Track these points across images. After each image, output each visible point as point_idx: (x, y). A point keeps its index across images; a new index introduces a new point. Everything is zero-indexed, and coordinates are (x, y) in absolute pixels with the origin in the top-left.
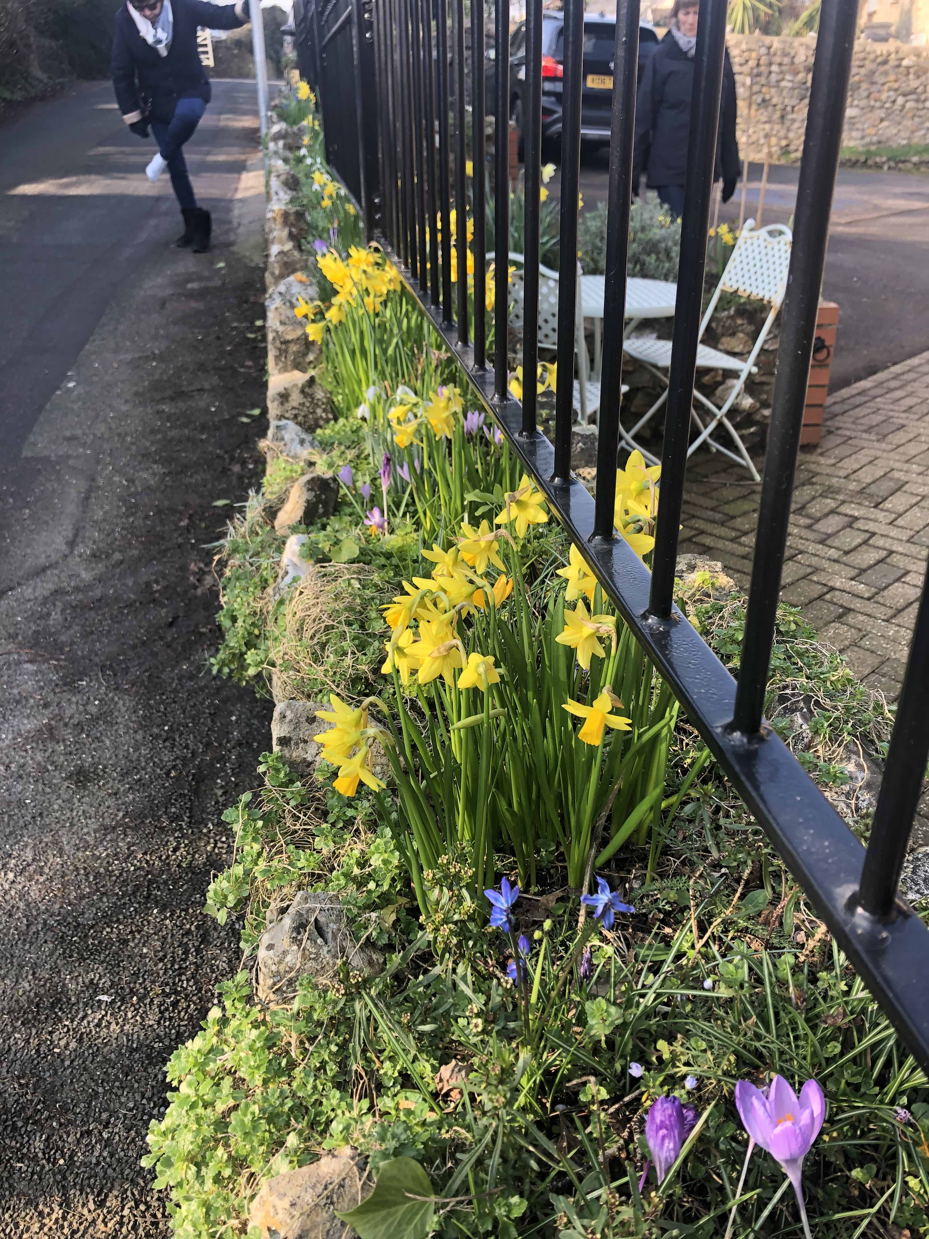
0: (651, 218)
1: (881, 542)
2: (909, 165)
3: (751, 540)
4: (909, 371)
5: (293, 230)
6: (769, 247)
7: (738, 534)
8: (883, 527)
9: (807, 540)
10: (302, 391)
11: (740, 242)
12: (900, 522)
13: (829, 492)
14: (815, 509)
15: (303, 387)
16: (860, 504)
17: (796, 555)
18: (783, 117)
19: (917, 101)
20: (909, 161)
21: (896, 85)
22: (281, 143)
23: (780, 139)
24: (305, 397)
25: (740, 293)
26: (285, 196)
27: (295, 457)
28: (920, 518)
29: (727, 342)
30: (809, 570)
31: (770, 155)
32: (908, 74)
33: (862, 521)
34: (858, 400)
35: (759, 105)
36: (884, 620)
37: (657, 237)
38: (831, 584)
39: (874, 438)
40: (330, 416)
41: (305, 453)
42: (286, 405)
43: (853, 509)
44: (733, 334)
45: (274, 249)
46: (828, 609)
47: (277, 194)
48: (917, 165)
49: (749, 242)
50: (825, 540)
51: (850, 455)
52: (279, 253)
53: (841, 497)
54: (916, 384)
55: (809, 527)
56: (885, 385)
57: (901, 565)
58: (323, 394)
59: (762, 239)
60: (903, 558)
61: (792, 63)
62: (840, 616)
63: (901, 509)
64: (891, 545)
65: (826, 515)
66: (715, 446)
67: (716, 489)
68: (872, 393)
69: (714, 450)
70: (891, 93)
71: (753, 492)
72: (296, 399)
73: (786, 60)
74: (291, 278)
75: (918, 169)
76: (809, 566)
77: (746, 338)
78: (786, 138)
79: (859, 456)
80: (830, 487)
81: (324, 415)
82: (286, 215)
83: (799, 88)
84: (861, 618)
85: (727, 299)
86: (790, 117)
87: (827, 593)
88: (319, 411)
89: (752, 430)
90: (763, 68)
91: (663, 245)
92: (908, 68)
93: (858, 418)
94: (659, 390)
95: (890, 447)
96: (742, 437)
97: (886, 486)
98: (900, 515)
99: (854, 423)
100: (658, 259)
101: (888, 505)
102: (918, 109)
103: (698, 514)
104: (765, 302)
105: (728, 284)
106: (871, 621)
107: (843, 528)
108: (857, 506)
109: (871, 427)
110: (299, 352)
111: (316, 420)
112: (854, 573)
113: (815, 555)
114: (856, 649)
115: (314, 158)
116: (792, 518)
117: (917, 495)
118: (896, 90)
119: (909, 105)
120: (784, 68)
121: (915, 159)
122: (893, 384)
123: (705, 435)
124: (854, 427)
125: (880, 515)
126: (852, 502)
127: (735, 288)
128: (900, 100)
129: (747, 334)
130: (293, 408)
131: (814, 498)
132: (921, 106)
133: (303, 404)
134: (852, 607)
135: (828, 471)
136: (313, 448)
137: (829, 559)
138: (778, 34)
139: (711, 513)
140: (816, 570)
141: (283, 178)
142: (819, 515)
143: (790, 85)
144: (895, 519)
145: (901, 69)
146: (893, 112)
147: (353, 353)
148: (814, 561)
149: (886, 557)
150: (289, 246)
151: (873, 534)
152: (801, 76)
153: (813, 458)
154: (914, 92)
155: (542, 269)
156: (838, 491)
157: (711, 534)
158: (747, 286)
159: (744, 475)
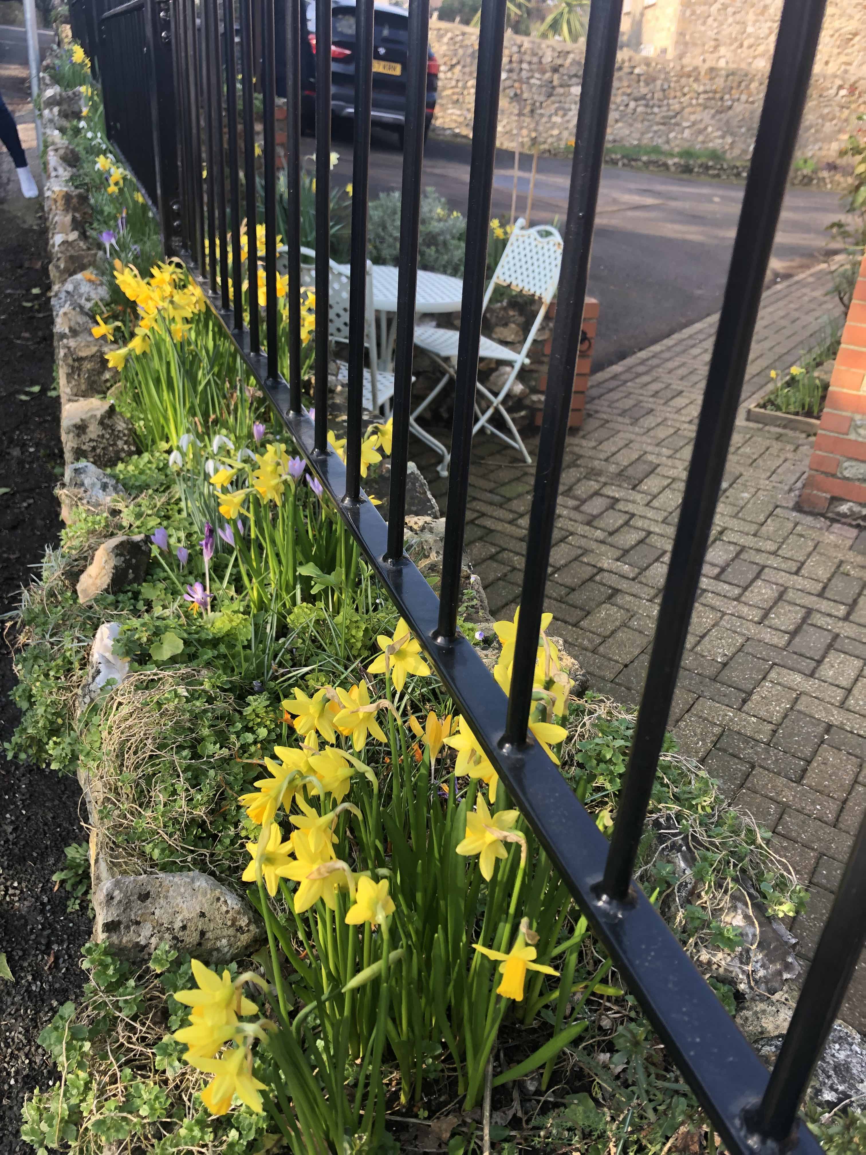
0: (431, 211)
1: (640, 523)
2: (640, 164)
3: (525, 522)
4: (653, 357)
5: (77, 215)
6: (540, 246)
7: (516, 516)
8: (641, 508)
9: (575, 521)
10: (101, 423)
11: (512, 239)
12: (655, 503)
13: (593, 474)
14: (581, 491)
15: (103, 418)
16: (620, 486)
17: (567, 537)
18: (532, 111)
19: (647, 106)
20: (640, 160)
21: (629, 91)
22: (56, 110)
23: (530, 131)
24: (104, 429)
25: (513, 287)
26: (64, 173)
27: (97, 505)
28: (672, 499)
29: (500, 332)
30: (580, 552)
31: (522, 144)
32: (639, 81)
33: (622, 502)
34: (613, 384)
35: (511, 98)
36: (647, 600)
37: (437, 230)
38: (599, 565)
39: (628, 422)
40: (133, 448)
41: (108, 499)
42: (83, 437)
43: (613, 491)
44: (506, 325)
45: (58, 239)
46: (599, 591)
47: (55, 170)
48: (647, 164)
49: (521, 239)
50: (591, 521)
51: (608, 439)
52: (63, 243)
53: (603, 479)
54: (660, 370)
55: (576, 508)
56: (634, 370)
57: (659, 545)
58: (124, 425)
59: (532, 237)
60: (659, 539)
61: (540, 62)
62: (610, 597)
63: (655, 491)
64: (649, 526)
65: (591, 497)
66: (490, 429)
67: (492, 471)
68: (623, 377)
69: (489, 432)
70: (625, 98)
71: (526, 474)
72: (94, 431)
73: (535, 60)
74: (79, 276)
75: (647, 167)
76: (579, 547)
77: (518, 329)
78: (535, 130)
79: (616, 439)
80: (593, 469)
81: (126, 447)
82: (67, 197)
83: (546, 86)
84: (628, 598)
85: (501, 291)
86: (539, 111)
87: (597, 574)
88: (120, 443)
89: (523, 413)
90: (514, 65)
91: (442, 238)
92: (639, 75)
93: (613, 402)
94: (438, 374)
95: (642, 431)
96: (513, 420)
97: (642, 468)
98: (655, 497)
99: (609, 406)
100: (437, 251)
101: (644, 487)
102: (647, 113)
103: (478, 496)
104: (536, 298)
105: (502, 278)
106: (637, 602)
107: (607, 510)
108: (617, 488)
109: (625, 411)
110: (93, 370)
111: (118, 452)
112: (619, 553)
113: (584, 537)
114: (626, 629)
115: (95, 132)
116: (560, 500)
117: (668, 477)
118: (629, 95)
119: (640, 109)
120: (534, 67)
121: (645, 158)
122: (641, 369)
123: (483, 420)
124: (609, 410)
125: (638, 497)
126: (612, 484)
127: (508, 282)
128: (632, 104)
129: (518, 325)
130: (91, 440)
131: (579, 480)
132: (649, 110)
133: (103, 436)
134: (620, 587)
135: (591, 453)
136: (117, 493)
137: (596, 541)
138: (527, 34)
139: (489, 495)
140: (586, 552)
141: (62, 152)
142: (584, 496)
143: (538, 82)
144: (651, 501)
145: (633, 76)
146: (626, 115)
147: (157, 382)
148: (583, 542)
149: (646, 538)
150: (73, 236)
151: (633, 515)
152: (548, 75)
153: (575, 440)
154: (643, 97)
155: (332, 263)
156: (599, 473)
157: (491, 517)
158: (519, 281)
159: (517, 458)
